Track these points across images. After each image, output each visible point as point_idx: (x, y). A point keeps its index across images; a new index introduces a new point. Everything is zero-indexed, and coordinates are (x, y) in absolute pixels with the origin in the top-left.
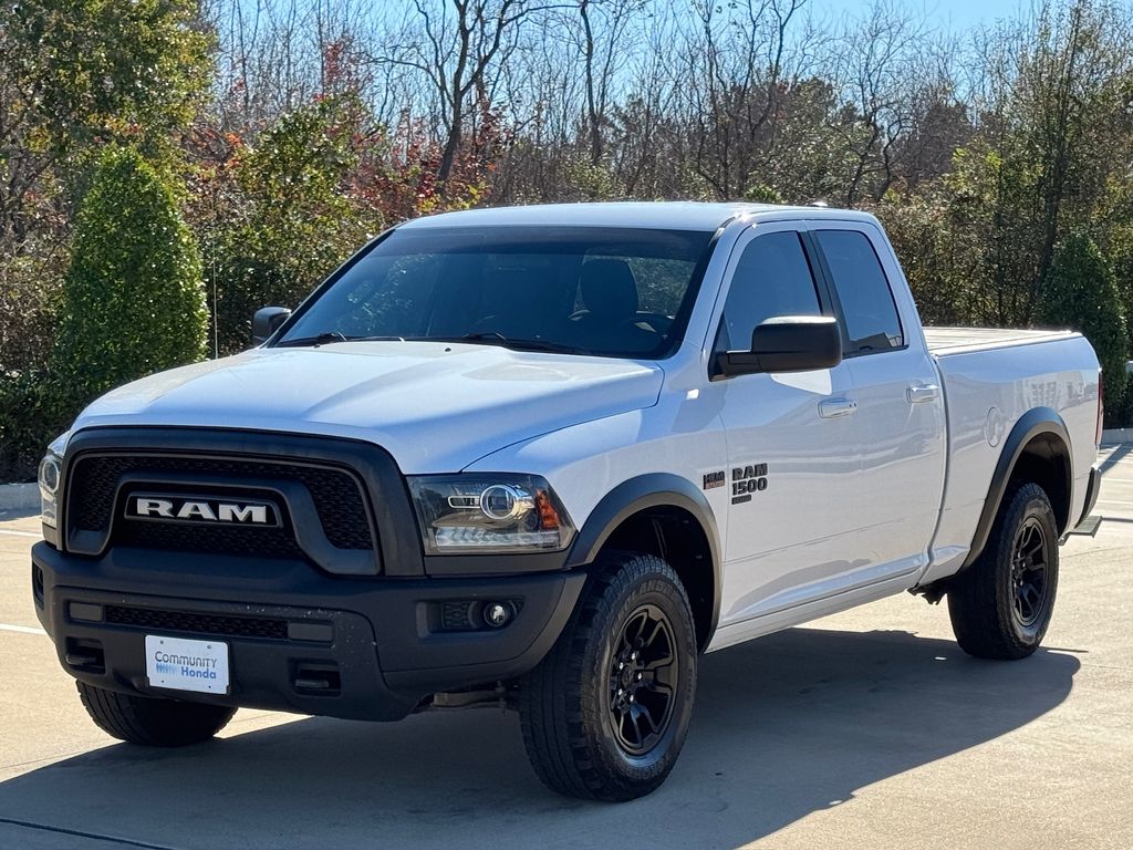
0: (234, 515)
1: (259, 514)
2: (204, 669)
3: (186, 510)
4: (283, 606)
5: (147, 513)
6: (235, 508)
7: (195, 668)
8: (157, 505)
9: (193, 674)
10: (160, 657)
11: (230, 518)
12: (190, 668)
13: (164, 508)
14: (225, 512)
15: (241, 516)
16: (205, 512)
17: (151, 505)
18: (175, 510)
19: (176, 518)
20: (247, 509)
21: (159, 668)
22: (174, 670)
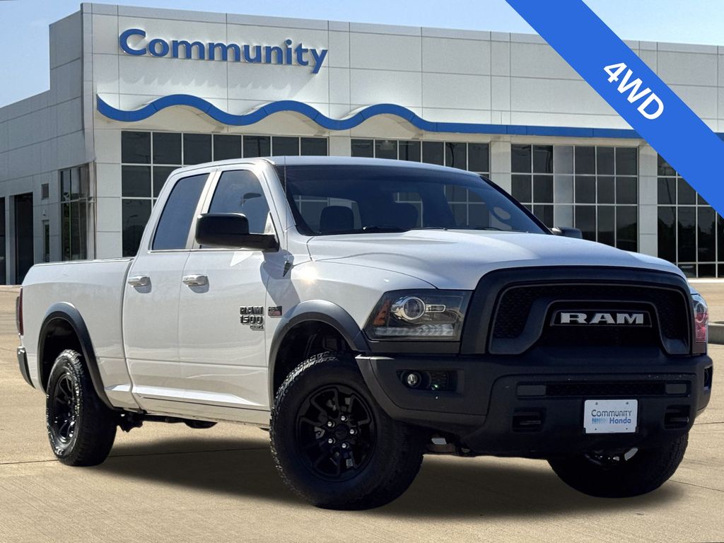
0: (625, 319)
1: (639, 319)
2: (623, 418)
3: (597, 319)
4: (667, 374)
5: (569, 322)
6: (627, 316)
7: (619, 418)
8: (576, 317)
9: (617, 422)
10: (595, 413)
11: (623, 322)
12: (616, 418)
13: (582, 318)
14: (621, 318)
15: (631, 321)
16: (609, 319)
17: (571, 316)
18: (588, 320)
19: (588, 324)
20: (634, 316)
21: (594, 420)
22: (605, 420)
